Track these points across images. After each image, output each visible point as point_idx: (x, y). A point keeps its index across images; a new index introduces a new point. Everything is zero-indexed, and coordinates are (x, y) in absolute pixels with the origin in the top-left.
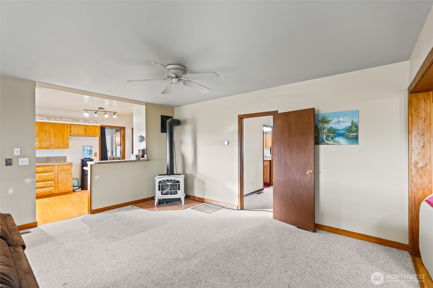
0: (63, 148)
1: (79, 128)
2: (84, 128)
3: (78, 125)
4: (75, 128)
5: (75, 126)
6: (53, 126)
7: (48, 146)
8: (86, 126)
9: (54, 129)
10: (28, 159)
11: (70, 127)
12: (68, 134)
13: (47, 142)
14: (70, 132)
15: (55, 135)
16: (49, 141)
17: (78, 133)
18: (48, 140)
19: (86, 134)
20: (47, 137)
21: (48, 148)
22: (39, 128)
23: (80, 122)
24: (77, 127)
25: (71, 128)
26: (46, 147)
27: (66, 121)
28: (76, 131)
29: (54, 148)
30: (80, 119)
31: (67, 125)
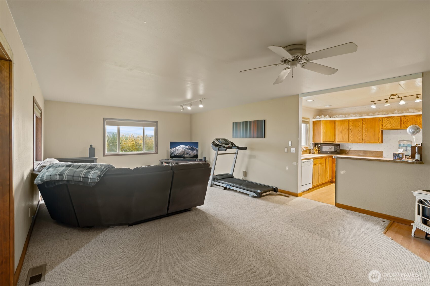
0: (373, 143)
1: (392, 120)
2: (400, 120)
3: (391, 117)
4: (388, 121)
5: (387, 119)
6: (365, 122)
7: (360, 140)
8: (401, 117)
9: (365, 125)
10: (295, 148)
11: (381, 120)
12: (379, 128)
13: (359, 137)
14: (382, 125)
15: (367, 130)
16: (361, 136)
17: (391, 126)
18: (359, 135)
19: (401, 126)
20: (359, 132)
21: (360, 142)
22: (352, 125)
23: (395, 114)
24: (390, 120)
25: (383, 122)
26: (358, 141)
27: (378, 115)
28: (389, 124)
29: (365, 143)
30: (395, 110)
31: (379, 119)
